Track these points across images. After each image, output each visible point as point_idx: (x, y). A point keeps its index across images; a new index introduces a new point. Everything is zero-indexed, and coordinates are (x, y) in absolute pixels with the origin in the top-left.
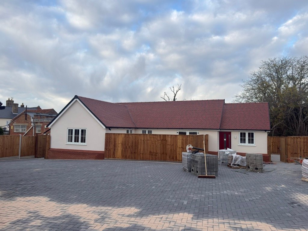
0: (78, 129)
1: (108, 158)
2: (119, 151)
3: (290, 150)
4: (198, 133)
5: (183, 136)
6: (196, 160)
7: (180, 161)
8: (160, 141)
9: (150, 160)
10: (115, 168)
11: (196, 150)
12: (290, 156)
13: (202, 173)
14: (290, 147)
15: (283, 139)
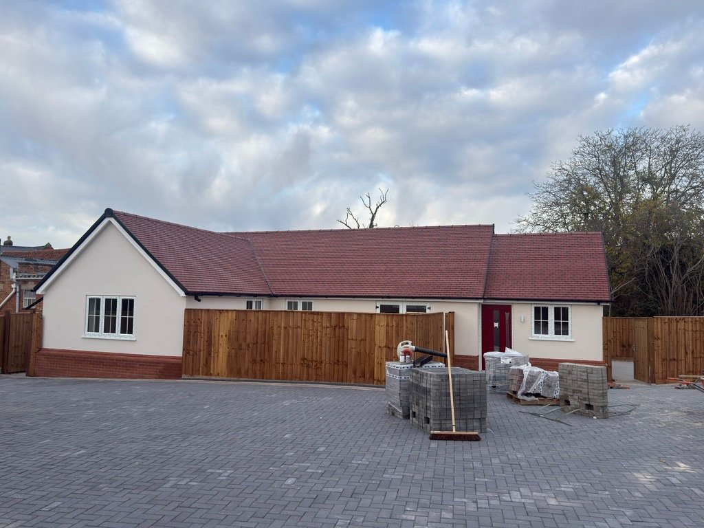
0: (114, 298)
1: (192, 375)
2: (220, 356)
3: (660, 351)
4: (429, 308)
5: (390, 318)
6: (424, 386)
7: (381, 382)
8: (328, 329)
9: (302, 380)
10: (199, 407)
11: (424, 356)
12: (660, 365)
13: (441, 424)
14: (660, 345)
15: (641, 324)
